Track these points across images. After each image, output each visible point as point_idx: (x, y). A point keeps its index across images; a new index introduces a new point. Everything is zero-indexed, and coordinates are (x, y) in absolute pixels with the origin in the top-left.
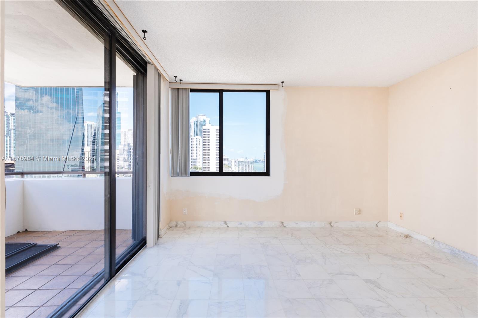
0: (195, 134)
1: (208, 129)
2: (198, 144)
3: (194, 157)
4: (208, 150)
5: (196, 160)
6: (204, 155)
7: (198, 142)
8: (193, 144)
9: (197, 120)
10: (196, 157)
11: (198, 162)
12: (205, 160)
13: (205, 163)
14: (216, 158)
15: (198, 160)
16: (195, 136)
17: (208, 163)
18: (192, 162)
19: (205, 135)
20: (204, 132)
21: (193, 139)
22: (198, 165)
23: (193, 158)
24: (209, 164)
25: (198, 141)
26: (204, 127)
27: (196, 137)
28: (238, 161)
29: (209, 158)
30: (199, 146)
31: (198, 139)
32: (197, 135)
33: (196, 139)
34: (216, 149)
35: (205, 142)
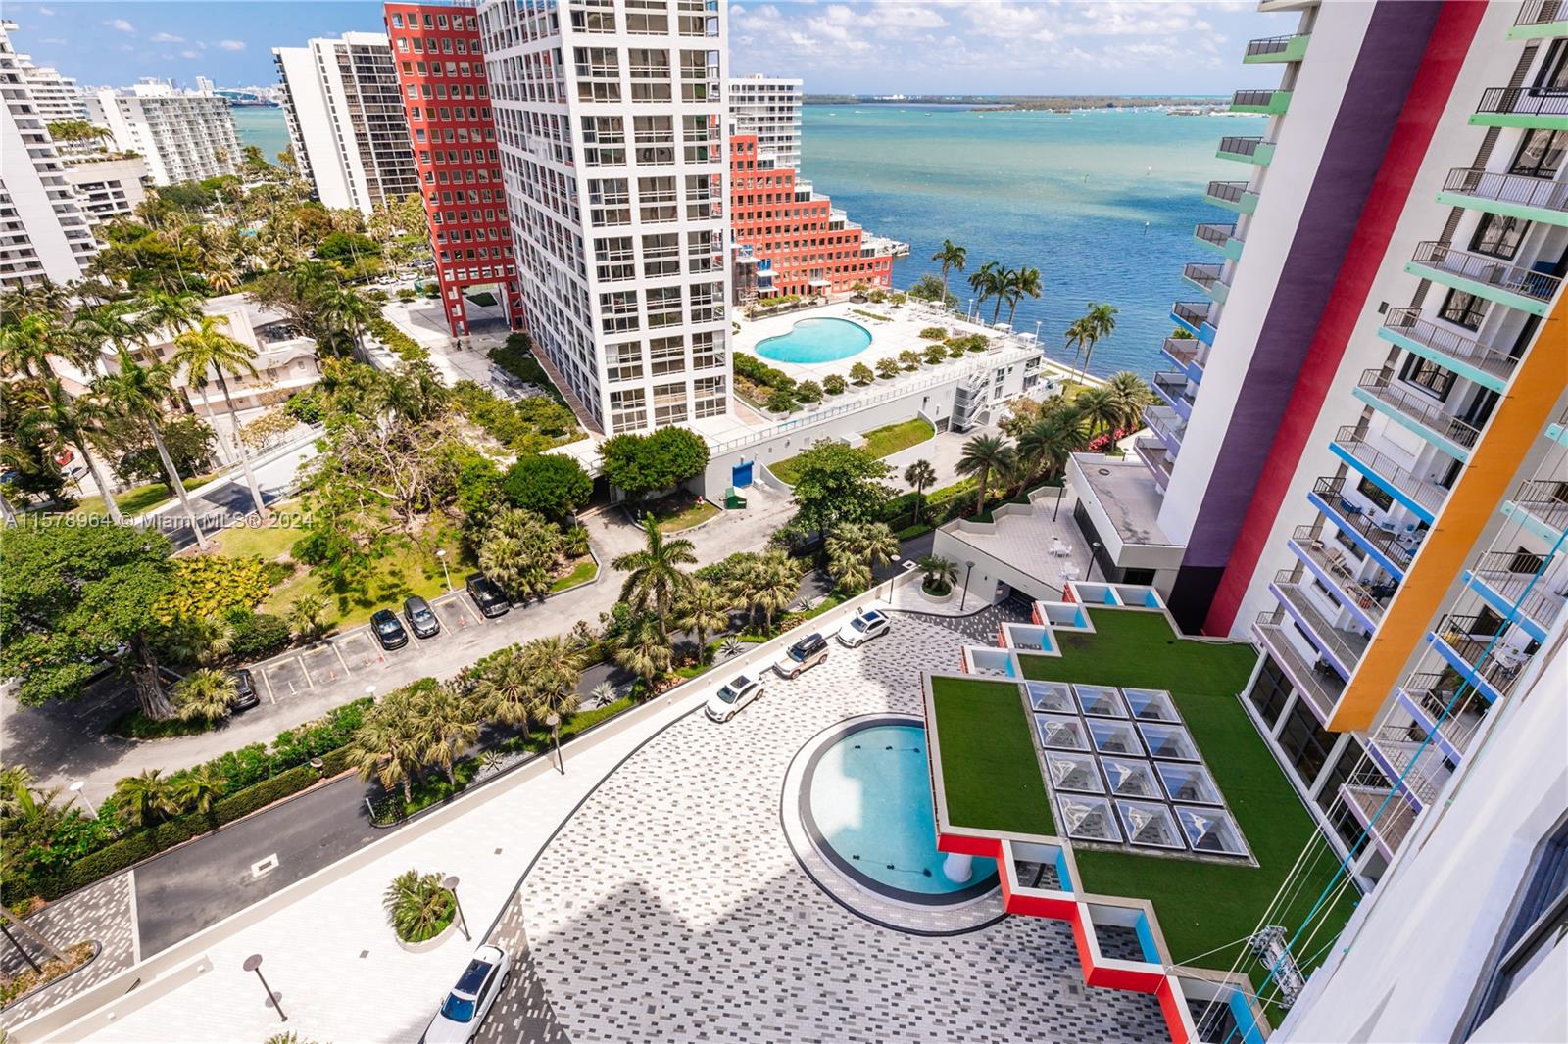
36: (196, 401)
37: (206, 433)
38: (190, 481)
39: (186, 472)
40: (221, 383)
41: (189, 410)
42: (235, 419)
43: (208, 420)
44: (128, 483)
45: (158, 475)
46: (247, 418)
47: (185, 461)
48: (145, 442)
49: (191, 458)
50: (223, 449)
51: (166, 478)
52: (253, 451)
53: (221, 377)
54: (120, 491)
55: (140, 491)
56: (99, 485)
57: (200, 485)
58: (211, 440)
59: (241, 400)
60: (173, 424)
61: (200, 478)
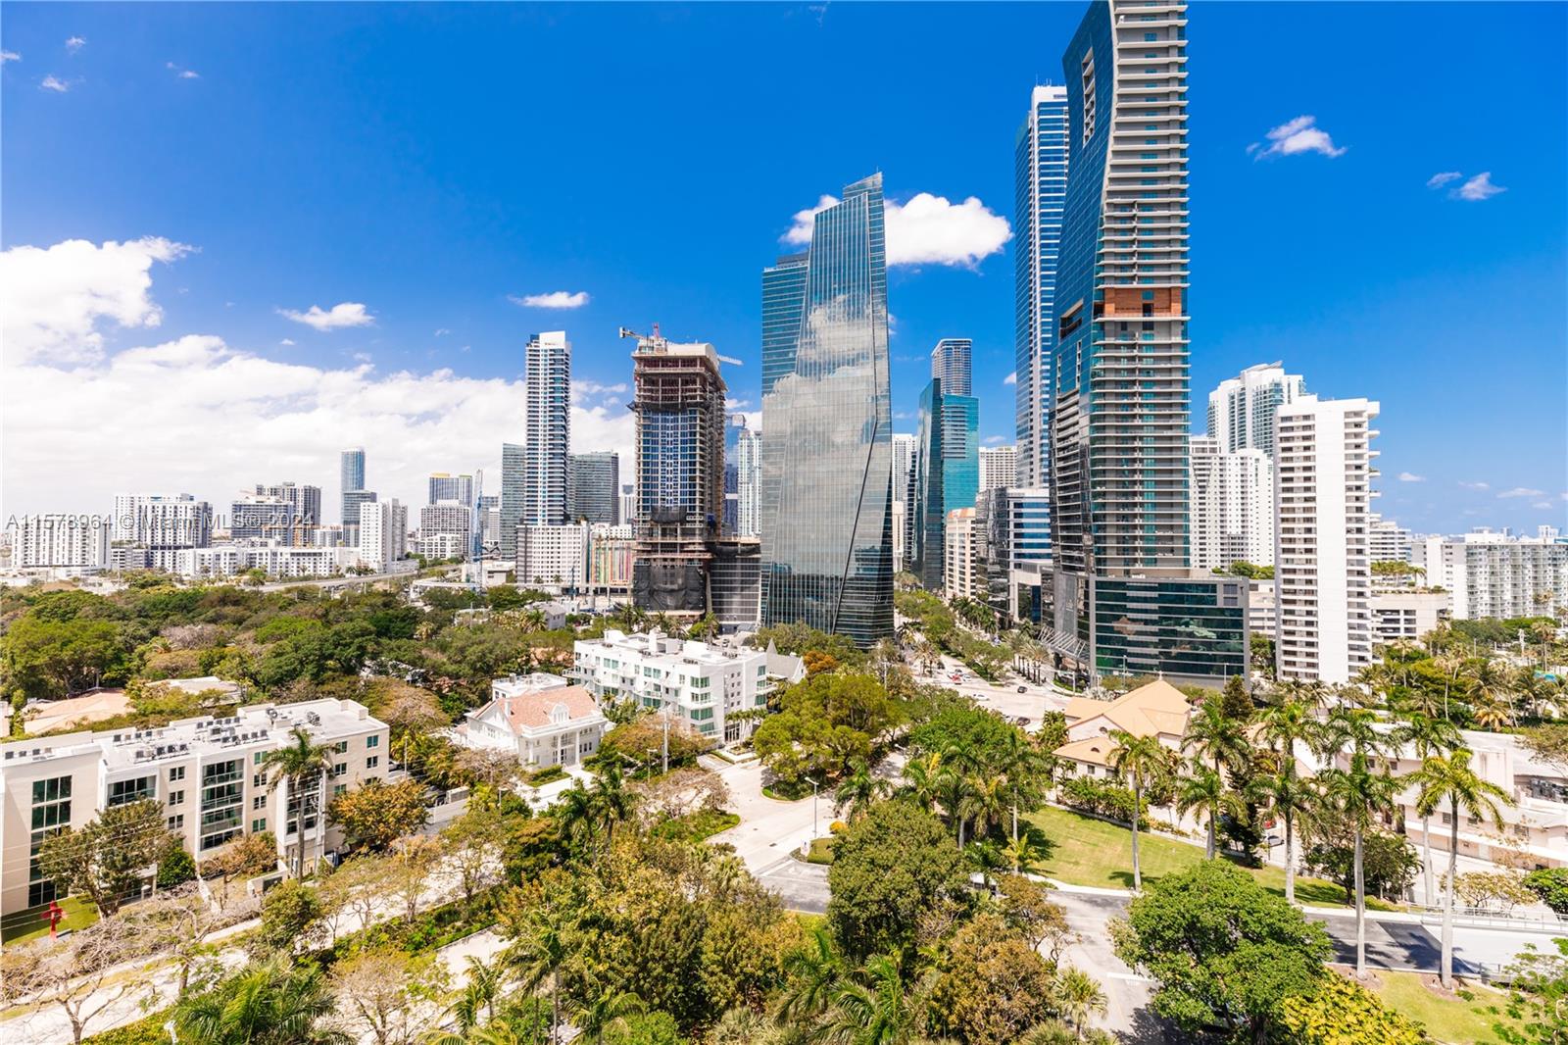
0: (1236, 443)
1: (1306, 417)
2: (1249, 478)
3: (1234, 529)
4: (1306, 500)
5: (1245, 541)
6: (1284, 520)
7: (1251, 470)
8: (1227, 478)
9: (1243, 389)
10: (1240, 530)
11: (1250, 547)
12: (1291, 540)
13: (1293, 551)
14: (1348, 531)
15: (1250, 541)
16: (1232, 450)
17: (1309, 551)
18: (1225, 547)
19: (1287, 439)
20: (1282, 429)
21: (1228, 461)
22: (1250, 559)
23: (1228, 530)
24: (1309, 556)
25: (1248, 467)
26: (1283, 410)
27: (1240, 452)
28: (1468, 548)
29: (1309, 530)
30: (1255, 488)
31: (1249, 461)
32: (1242, 444)
33: (1239, 461)
34: (1350, 494)
35: (1291, 469)
36: (1413, 823)
37: (1410, 860)
38: (1372, 899)
39: (1372, 888)
40: (1453, 818)
41: (1401, 830)
42: (1453, 863)
43: (1420, 849)
44: (1311, 871)
45: (1343, 877)
46: (1465, 866)
47: (1376, 878)
48: (1344, 842)
49: (1383, 878)
50: (1422, 885)
51: (1349, 883)
52: (1461, 905)
53: (1455, 813)
54: (1301, 874)
55: (1319, 883)
56: (1289, 860)
57: (1383, 909)
58: (1412, 870)
59: (1467, 845)
60: (1378, 837)
61: (1383, 901)
